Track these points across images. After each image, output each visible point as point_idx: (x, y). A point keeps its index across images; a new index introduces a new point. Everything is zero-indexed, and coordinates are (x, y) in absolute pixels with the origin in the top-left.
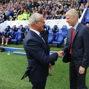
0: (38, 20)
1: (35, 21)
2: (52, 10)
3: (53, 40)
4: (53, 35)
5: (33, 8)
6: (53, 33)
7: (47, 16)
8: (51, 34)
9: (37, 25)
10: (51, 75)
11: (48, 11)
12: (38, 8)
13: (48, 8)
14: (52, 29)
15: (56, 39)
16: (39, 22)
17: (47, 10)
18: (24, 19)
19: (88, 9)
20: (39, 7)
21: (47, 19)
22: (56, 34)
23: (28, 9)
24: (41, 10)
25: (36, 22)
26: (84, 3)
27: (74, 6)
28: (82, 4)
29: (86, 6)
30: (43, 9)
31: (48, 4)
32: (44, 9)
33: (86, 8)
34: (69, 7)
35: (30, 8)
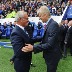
0: (22, 17)
1: (20, 18)
2: (37, 8)
3: (37, 35)
5: (20, 8)
6: (37, 29)
9: (22, 21)
10: (35, 66)
11: (34, 9)
13: (33, 7)
15: (40, 34)
16: (23, 19)
17: (32, 8)
20: (26, 6)
22: (40, 29)
23: (16, 8)
26: (66, 2)
27: (57, 4)
28: (64, 2)
29: (67, 4)
30: (29, 8)
33: (68, 6)
34: (52, 5)
35: (18, 7)
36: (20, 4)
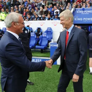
0: (16, 21)
2: (35, 9)
3: (35, 45)
4: (36, 38)
5: (12, 7)
6: (36, 37)
7: (28, 16)
8: (34, 37)
12: (18, 8)
13: (30, 7)
14: (35, 32)
15: (39, 42)
16: (17, 23)
17: (29, 9)
18: (1, 19)
19: (75, 10)
20: (20, 6)
21: (29, 19)
22: (39, 37)
23: (6, 8)
24: (22, 9)
25: (14, 23)
26: (71, 3)
27: (60, 6)
28: (69, 3)
29: (73, 6)
30: (24, 8)
31: (30, 3)
32: (26, 8)
33: (74, 8)
34: (55, 6)
35: (9, 7)
36: (12, 3)
